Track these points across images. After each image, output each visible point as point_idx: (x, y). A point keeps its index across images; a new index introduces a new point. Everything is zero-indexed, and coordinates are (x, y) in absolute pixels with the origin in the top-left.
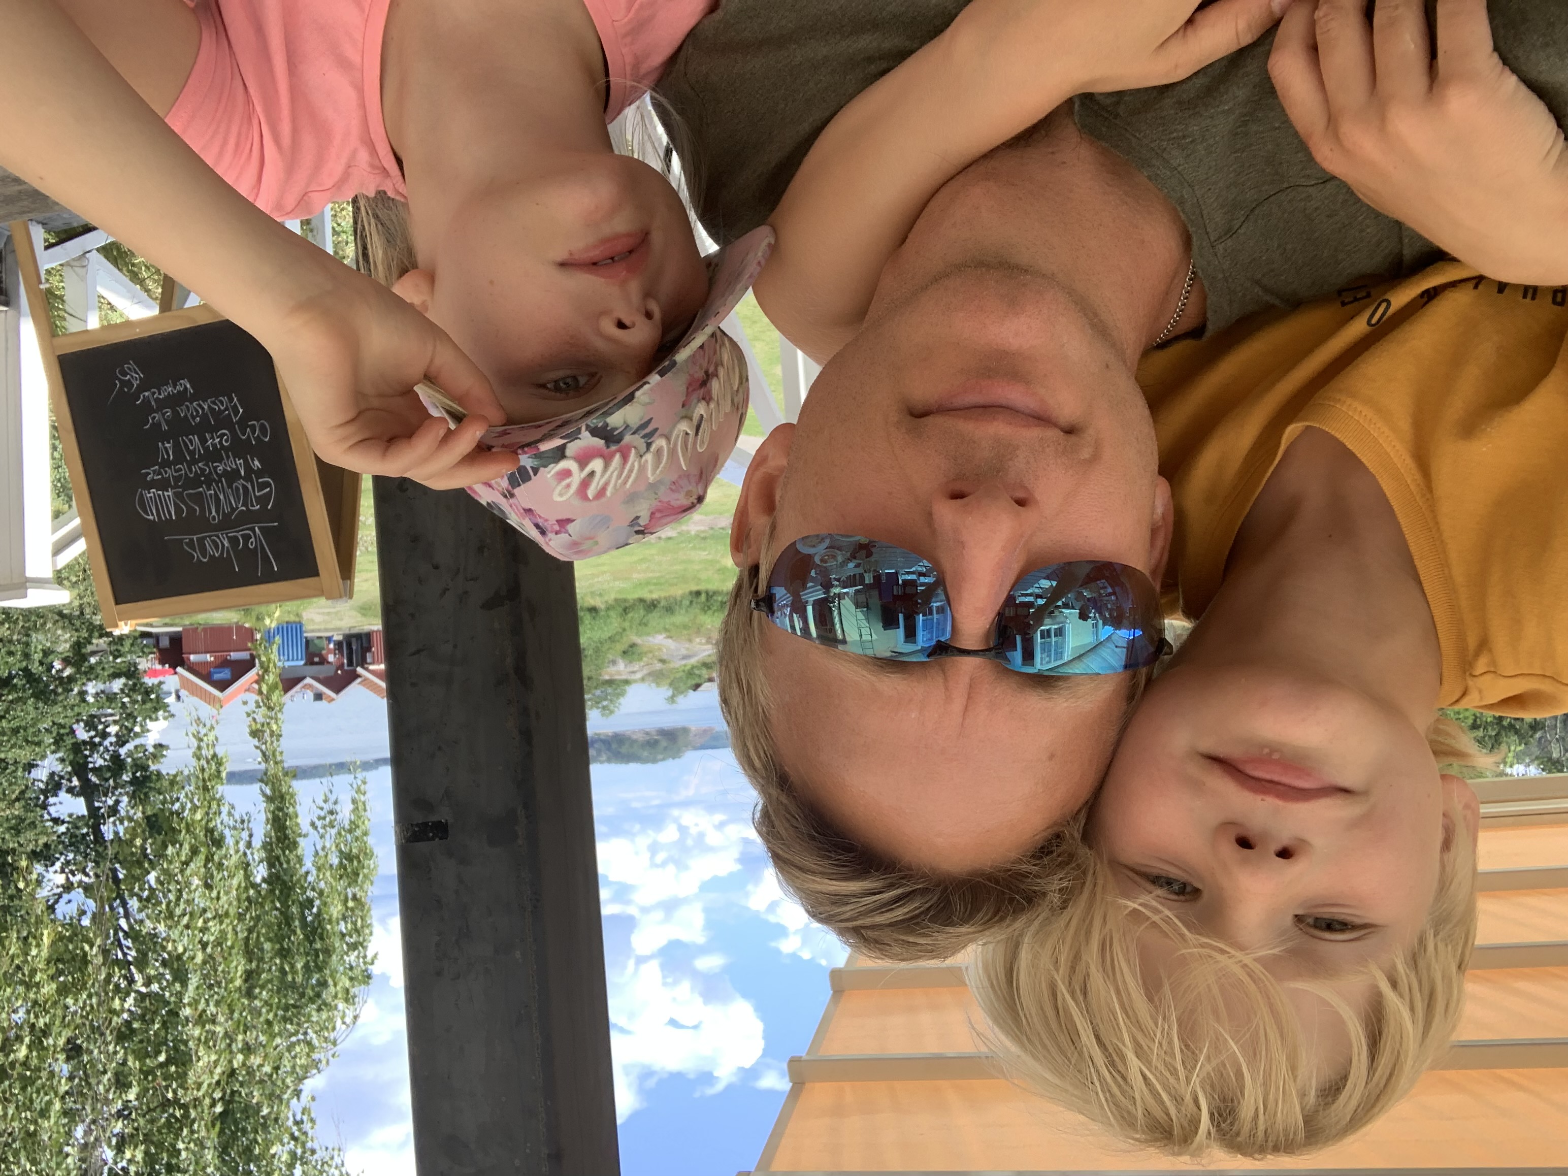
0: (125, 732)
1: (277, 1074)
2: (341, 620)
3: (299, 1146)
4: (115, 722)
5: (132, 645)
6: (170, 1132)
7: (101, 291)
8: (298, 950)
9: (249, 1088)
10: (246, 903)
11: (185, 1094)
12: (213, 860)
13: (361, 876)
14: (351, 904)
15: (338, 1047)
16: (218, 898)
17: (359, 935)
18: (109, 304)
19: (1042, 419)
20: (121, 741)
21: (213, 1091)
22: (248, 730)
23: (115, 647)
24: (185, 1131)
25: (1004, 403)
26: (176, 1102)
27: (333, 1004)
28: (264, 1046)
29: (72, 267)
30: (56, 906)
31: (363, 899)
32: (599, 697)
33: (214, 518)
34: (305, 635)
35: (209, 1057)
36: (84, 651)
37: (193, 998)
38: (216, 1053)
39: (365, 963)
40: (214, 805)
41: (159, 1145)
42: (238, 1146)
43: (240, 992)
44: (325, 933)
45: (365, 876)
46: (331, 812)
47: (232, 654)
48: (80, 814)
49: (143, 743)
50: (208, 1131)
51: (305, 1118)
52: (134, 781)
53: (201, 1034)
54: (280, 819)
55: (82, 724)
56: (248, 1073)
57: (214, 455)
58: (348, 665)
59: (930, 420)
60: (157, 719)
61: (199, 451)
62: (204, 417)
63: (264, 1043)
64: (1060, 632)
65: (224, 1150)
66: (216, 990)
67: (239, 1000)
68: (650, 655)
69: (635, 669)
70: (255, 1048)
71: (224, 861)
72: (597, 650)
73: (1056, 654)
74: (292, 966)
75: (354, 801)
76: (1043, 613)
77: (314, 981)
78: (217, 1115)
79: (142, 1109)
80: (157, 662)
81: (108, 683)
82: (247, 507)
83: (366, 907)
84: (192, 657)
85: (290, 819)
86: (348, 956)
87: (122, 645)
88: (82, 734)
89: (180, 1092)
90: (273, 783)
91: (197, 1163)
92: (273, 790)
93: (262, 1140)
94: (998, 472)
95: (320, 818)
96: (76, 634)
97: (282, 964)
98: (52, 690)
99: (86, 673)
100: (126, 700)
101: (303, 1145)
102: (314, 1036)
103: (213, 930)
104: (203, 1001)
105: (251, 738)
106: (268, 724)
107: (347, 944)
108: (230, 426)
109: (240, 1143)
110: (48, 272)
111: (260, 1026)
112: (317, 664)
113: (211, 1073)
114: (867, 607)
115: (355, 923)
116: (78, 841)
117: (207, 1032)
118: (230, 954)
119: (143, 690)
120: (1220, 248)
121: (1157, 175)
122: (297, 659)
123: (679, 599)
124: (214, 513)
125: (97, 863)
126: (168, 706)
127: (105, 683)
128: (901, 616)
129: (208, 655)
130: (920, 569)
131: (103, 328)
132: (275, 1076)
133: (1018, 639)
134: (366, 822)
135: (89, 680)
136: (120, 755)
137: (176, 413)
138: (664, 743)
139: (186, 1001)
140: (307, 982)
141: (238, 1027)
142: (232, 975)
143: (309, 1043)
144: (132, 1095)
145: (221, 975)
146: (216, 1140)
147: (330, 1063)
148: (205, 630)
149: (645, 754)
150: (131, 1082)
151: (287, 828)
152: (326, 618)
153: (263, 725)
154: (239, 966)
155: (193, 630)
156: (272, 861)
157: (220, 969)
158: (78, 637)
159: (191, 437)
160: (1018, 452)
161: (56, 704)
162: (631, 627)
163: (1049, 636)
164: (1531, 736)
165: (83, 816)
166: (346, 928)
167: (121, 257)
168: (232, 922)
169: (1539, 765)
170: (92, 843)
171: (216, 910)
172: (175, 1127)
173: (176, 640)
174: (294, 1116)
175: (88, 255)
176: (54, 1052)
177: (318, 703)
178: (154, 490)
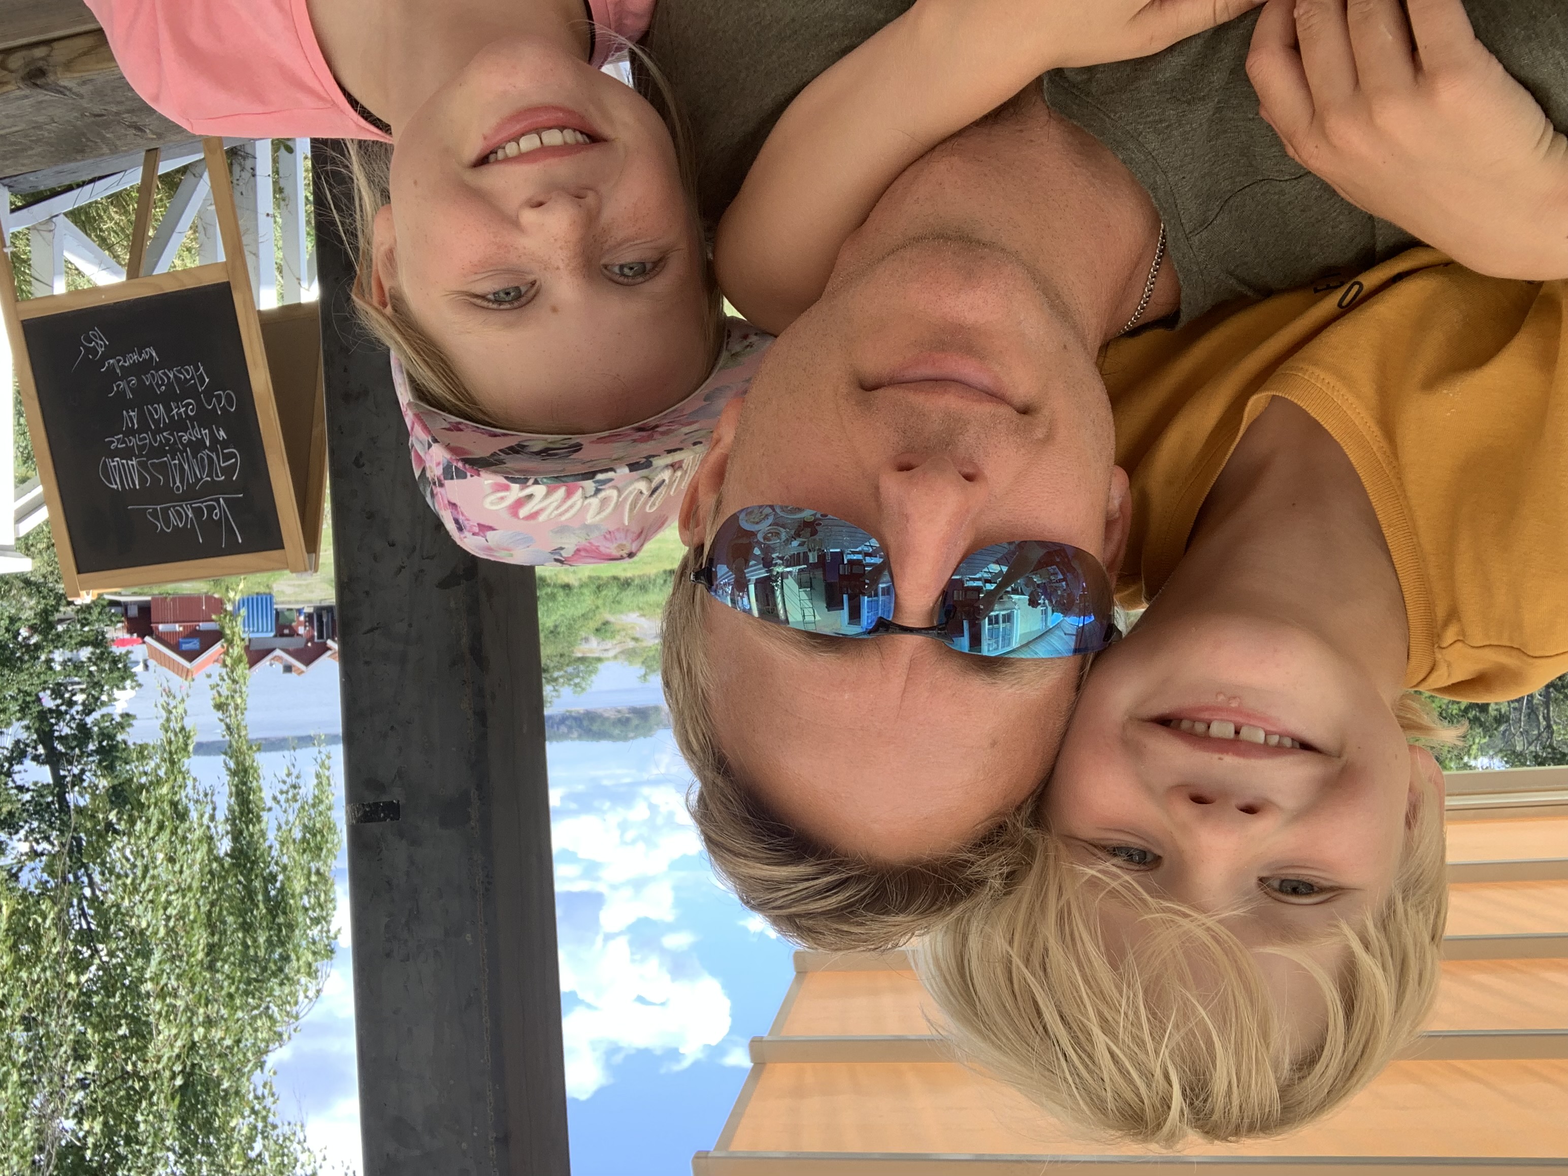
0: (92, 700)
1: (238, 1046)
2: (313, 592)
3: (259, 1120)
4: (82, 691)
5: (100, 613)
6: (129, 1104)
7: (68, 255)
8: (260, 924)
9: (210, 1061)
10: (209, 876)
11: (145, 1067)
12: (176, 833)
13: (324, 851)
14: (314, 878)
15: (302, 1021)
16: (181, 872)
17: (322, 909)
18: (77, 269)
19: (995, 396)
20: (88, 710)
21: (173, 1064)
22: (212, 703)
23: (83, 616)
24: (144, 1104)
25: (956, 376)
26: (135, 1074)
27: (295, 978)
28: (225, 1020)
29: (38, 230)
30: (20, 875)
31: (327, 874)
32: (571, 674)
33: (178, 488)
34: (275, 606)
35: (169, 1030)
36: (51, 618)
37: (155, 974)
38: (177, 1026)
39: (328, 937)
40: (180, 779)
41: (118, 1117)
42: (198, 1118)
43: (202, 966)
44: (288, 908)
45: (329, 851)
46: (294, 787)
47: (201, 624)
48: (45, 783)
49: (110, 712)
50: (167, 1103)
51: (266, 1092)
52: (100, 750)
53: (162, 1008)
54: (243, 793)
55: (48, 692)
56: (209, 1046)
57: (179, 425)
58: (319, 638)
59: (879, 393)
60: (124, 688)
61: (164, 419)
62: (170, 385)
63: (226, 1016)
64: (1008, 618)
65: (183, 1122)
66: (177, 963)
67: (200, 973)
68: (623, 633)
69: (607, 647)
70: (216, 1022)
71: (188, 835)
72: (570, 627)
73: (1004, 639)
74: (255, 941)
75: (318, 776)
76: (993, 597)
77: (277, 956)
78: (177, 1087)
79: (101, 1081)
80: (125, 631)
81: (75, 651)
82: (212, 479)
83: (330, 882)
84: (161, 627)
85: (254, 793)
86: (311, 930)
87: (90, 613)
88: (49, 702)
89: (140, 1064)
90: (237, 757)
91: (156, 1135)
92: (237, 763)
93: (223, 1113)
94: (947, 445)
95: (282, 792)
96: (43, 601)
97: (244, 937)
98: (19, 658)
99: (52, 641)
100: (93, 668)
101: (265, 1118)
102: (276, 1009)
103: (175, 903)
104: (165, 976)
105: (215, 711)
106: (233, 697)
107: (311, 919)
108: (195, 395)
109: (200, 1115)
110: (15, 236)
111: (221, 999)
112: (287, 636)
113: (172, 1046)
114: (811, 587)
115: (318, 898)
116: (42, 810)
117: (168, 1006)
118: (192, 928)
119: (110, 659)
120: (1196, 240)
121: (1132, 158)
122: (267, 631)
123: (653, 577)
124: (178, 483)
125: (62, 832)
126: (136, 675)
127: (72, 651)
128: (845, 597)
129: (177, 625)
130: (866, 549)
131: (70, 293)
132: (236, 1049)
133: (966, 624)
134: (330, 797)
135: (56, 647)
136: (86, 724)
137: (140, 381)
138: (635, 722)
139: (147, 976)
140: (270, 956)
141: (199, 1000)
142: (193, 949)
143: (271, 1017)
144: (91, 1067)
145: (183, 949)
146: (176, 1111)
147: (292, 1037)
148: (174, 600)
149: (616, 732)
150: (90, 1054)
151: (250, 802)
152: (297, 589)
153: (227, 699)
154: (201, 938)
155: (161, 600)
156: (237, 836)
157: (182, 942)
158: (46, 605)
159: (156, 405)
160: (968, 427)
161: (22, 671)
162: (604, 604)
163: (997, 622)
164: (1496, 729)
165: (48, 785)
166: (309, 902)
167: (90, 222)
168: (194, 896)
169: (1502, 758)
170: (57, 811)
171: (178, 884)
172: (134, 1100)
173: (145, 609)
174: (255, 1090)
175: (54, 219)
176: (12, 1023)
177: (288, 675)
178: (118, 459)
